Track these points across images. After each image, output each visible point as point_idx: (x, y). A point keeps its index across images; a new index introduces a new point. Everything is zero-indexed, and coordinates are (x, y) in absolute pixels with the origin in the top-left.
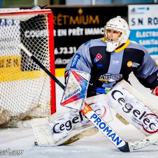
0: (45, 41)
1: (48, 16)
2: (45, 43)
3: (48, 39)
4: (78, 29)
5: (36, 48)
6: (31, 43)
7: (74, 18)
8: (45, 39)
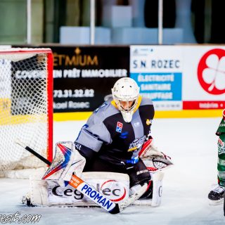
0: (43, 83)
1: (48, 57)
2: (42, 85)
3: (46, 81)
4: (75, 70)
5: (33, 89)
6: (28, 84)
7: (71, 58)
8: (43, 81)
